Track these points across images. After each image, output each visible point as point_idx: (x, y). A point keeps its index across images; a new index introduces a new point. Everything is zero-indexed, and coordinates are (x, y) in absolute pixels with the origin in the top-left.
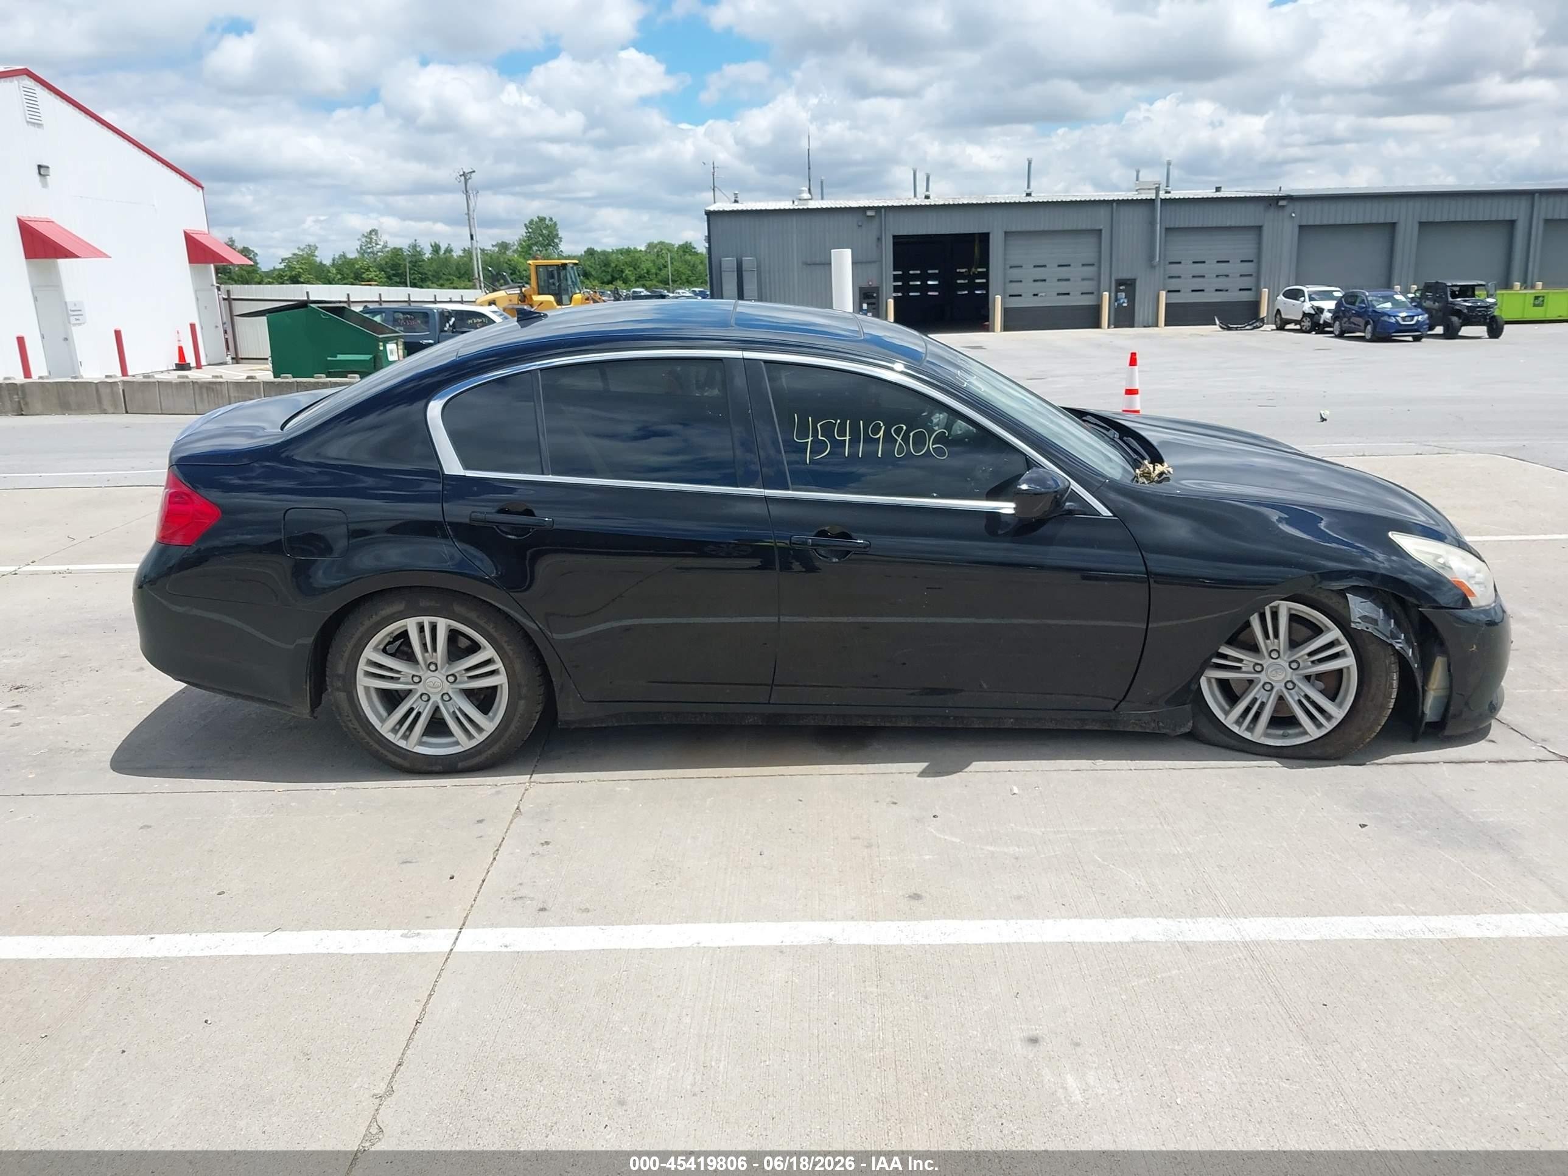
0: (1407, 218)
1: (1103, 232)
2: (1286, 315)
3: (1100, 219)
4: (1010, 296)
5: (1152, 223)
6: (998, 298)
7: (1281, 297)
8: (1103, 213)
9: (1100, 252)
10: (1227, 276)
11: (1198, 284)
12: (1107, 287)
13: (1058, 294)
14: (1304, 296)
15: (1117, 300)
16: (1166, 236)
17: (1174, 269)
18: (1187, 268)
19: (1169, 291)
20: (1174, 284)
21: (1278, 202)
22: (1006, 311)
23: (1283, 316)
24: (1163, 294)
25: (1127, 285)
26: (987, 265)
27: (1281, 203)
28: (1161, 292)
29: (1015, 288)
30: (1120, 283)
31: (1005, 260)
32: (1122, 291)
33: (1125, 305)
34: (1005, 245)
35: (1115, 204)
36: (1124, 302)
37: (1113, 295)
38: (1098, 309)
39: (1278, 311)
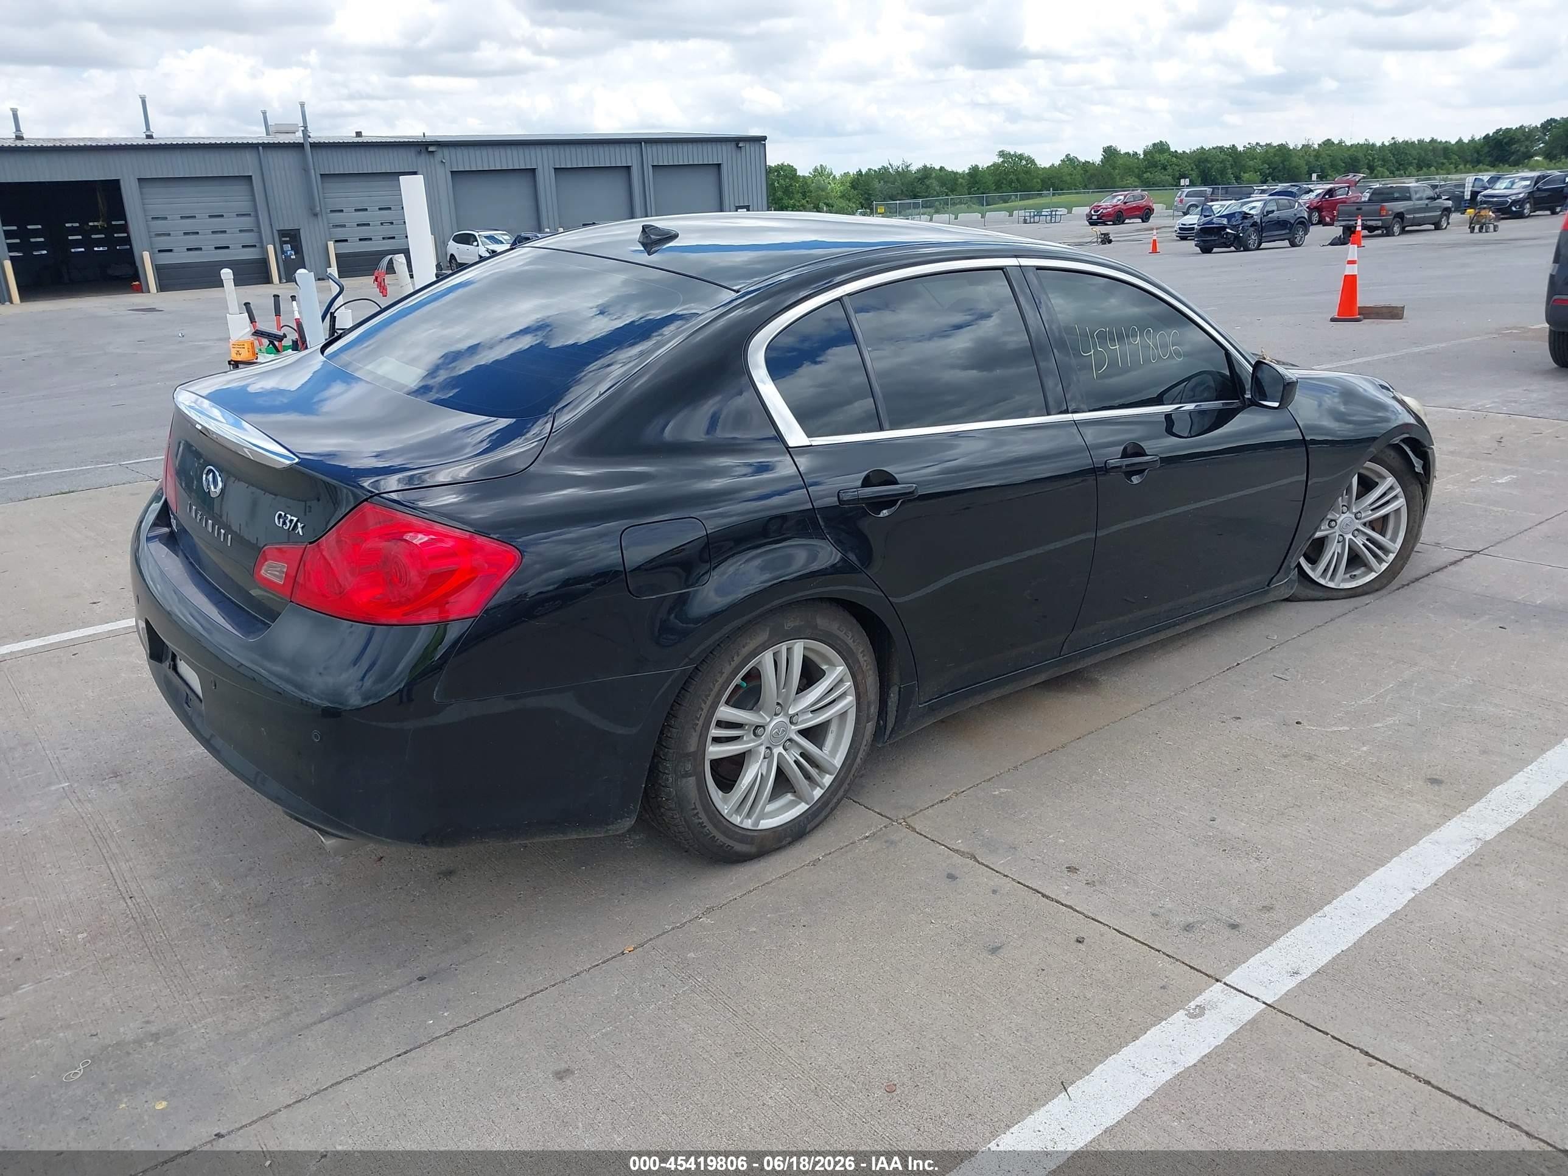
0: (544, 162)
1: (253, 177)
2: (461, 259)
3: (246, 165)
4: (159, 251)
5: (306, 170)
6: (146, 255)
7: (451, 243)
8: (249, 157)
9: (254, 200)
10: (392, 223)
11: (364, 232)
12: (270, 239)
13: (216, 248)
14: (477, 241)
15: (283, 252)
16: (322, 183)
17: (337, 218)
18: (351, 217)
19: (336, 241)
20: (340, 233)
21: (427, 149)
22: (158, 269)
23: (459, 261)
24: (331, 244)
25: (292, 237)
26: (124, 218)
27: (431, 149)
28: (329, 243)
29: (163, 242)
30: (283, 233)
31: (145, 211)
32: (286, 242)
33: (293, 257)
34: (141, 193)
35: (260, 148)
36: (292, 255)
37: (278, 246)
38: (264, 262)
39: (452, 255)
